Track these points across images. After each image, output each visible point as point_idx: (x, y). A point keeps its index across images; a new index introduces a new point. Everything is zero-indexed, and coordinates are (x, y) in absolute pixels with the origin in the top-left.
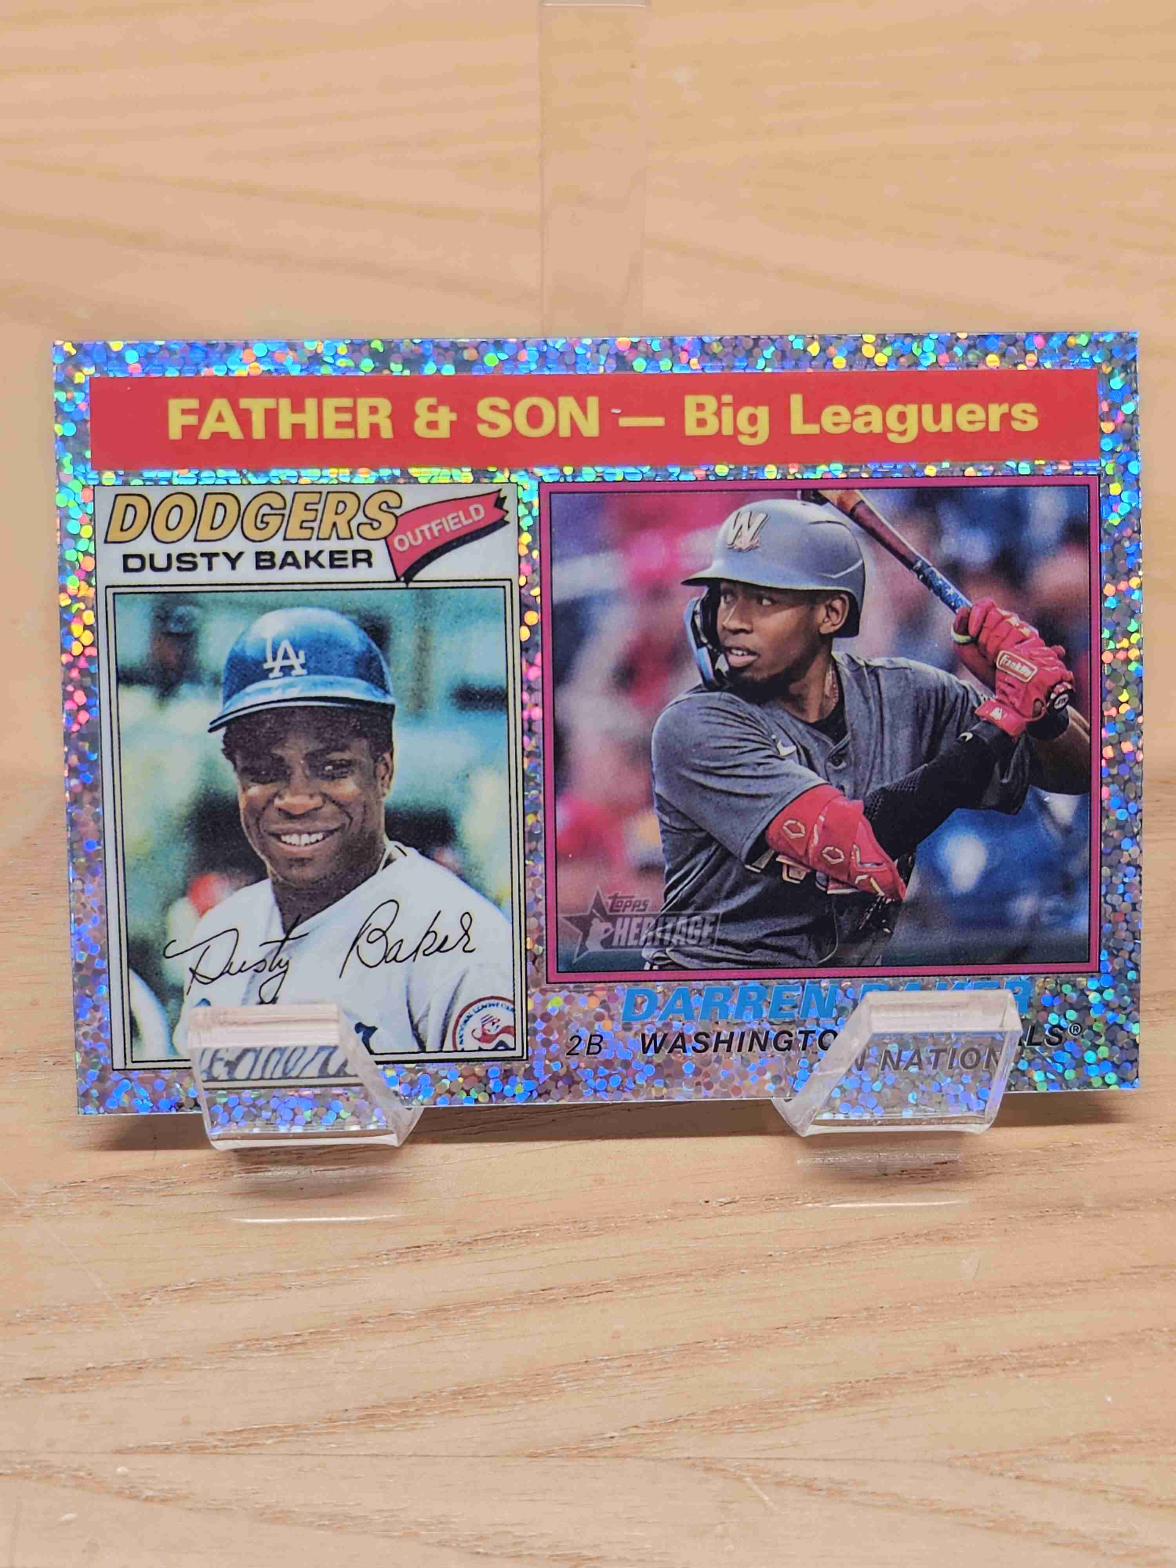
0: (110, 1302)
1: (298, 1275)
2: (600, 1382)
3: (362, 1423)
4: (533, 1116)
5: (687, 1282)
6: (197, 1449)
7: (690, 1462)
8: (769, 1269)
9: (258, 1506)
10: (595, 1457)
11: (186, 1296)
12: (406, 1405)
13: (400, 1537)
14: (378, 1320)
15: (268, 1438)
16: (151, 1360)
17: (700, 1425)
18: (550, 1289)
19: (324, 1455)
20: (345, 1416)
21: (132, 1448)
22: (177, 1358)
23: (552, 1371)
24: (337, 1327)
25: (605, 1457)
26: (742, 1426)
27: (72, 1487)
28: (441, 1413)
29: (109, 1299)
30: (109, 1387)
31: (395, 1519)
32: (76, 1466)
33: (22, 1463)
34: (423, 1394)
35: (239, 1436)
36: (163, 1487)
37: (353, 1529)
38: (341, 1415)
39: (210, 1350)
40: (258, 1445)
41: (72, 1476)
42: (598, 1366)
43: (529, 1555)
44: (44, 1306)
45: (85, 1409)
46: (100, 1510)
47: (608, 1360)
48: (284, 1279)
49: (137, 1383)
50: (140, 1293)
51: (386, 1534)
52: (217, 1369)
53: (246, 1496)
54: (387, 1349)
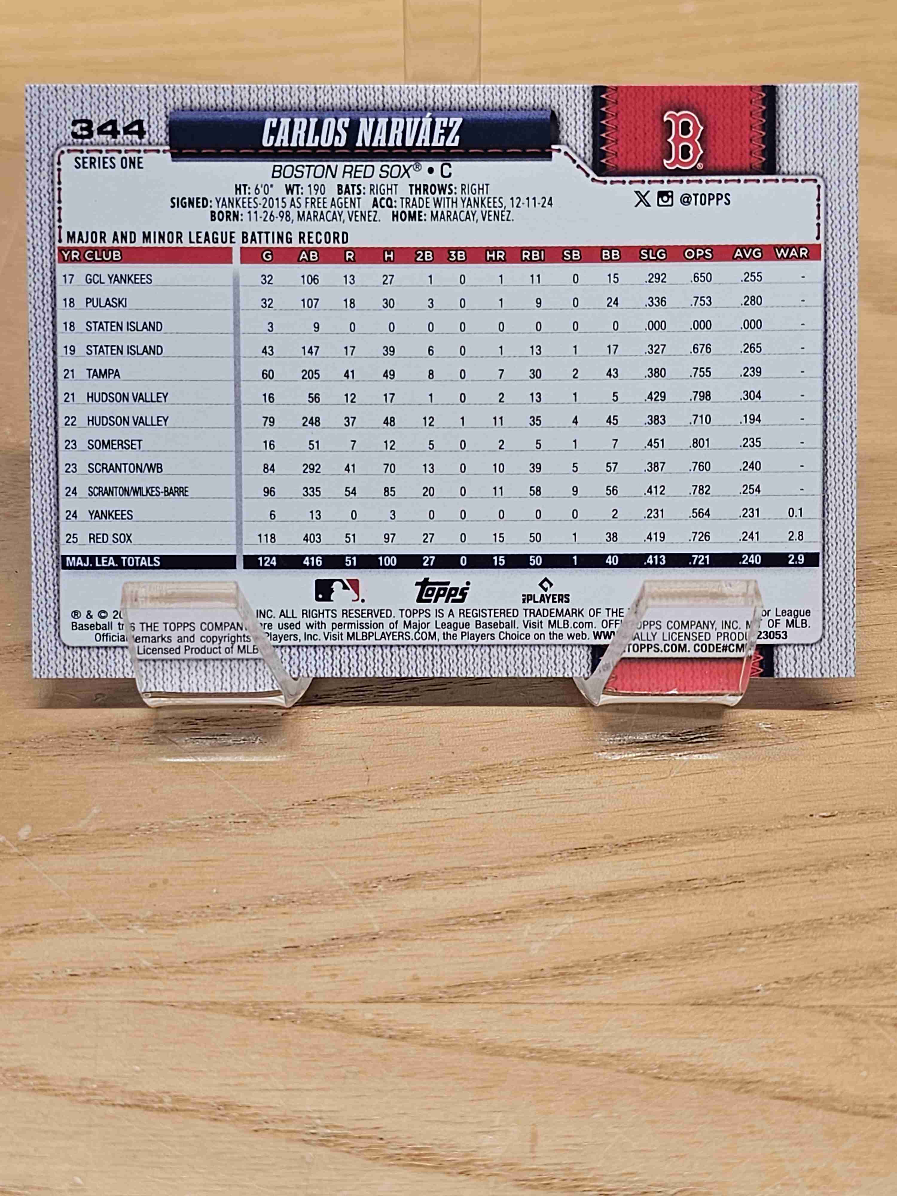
0: (345, 889)
1: (492, 869)
2: (742, 949)
3: (556, 979)
5: (803, 875)
6: (427, 1000)
7: (822, 1009)
8: (868, 865)
9: (480, 1042)
10: (747, 1005)
11: (405, 885)
12: (590, 966)
13: (595, 1066)
14: (560, 902)
15: (482, 991)
16: (382, 932)
17: (827, 981)
18: (694, 879)
19: (528, 1003)
20: (543, 973)
21: (374, 999)
22: (403, 931)
23: (703, 941)
24: (527, 906)
25: (754, 1005)
26: (862, 981)
27: (331, 1028)
28: (619, 972)
29: (344, 887)
30: (351, 952)
31: (590, 1052)
32: (331, 1013)
33: (288, 1011)
34: (603, 957)
35: (458, 989)
36: (402, 1028)
37: (558, 1060)
38: (538, 973)
39: (429, 924)
40: (475, 995)
41: (327, 1020)
42: (739, 937)
43: (702, 1079)
44: (293, 893)
45: (334, 969)
46: (354, 1045)
47: (747, 933)
48: (481, 871)
49: (372, 949)
50: (368, 882)
51: (585, 1063)
52: (436, 939)
53: (469, 1035)
54: (569, 924)
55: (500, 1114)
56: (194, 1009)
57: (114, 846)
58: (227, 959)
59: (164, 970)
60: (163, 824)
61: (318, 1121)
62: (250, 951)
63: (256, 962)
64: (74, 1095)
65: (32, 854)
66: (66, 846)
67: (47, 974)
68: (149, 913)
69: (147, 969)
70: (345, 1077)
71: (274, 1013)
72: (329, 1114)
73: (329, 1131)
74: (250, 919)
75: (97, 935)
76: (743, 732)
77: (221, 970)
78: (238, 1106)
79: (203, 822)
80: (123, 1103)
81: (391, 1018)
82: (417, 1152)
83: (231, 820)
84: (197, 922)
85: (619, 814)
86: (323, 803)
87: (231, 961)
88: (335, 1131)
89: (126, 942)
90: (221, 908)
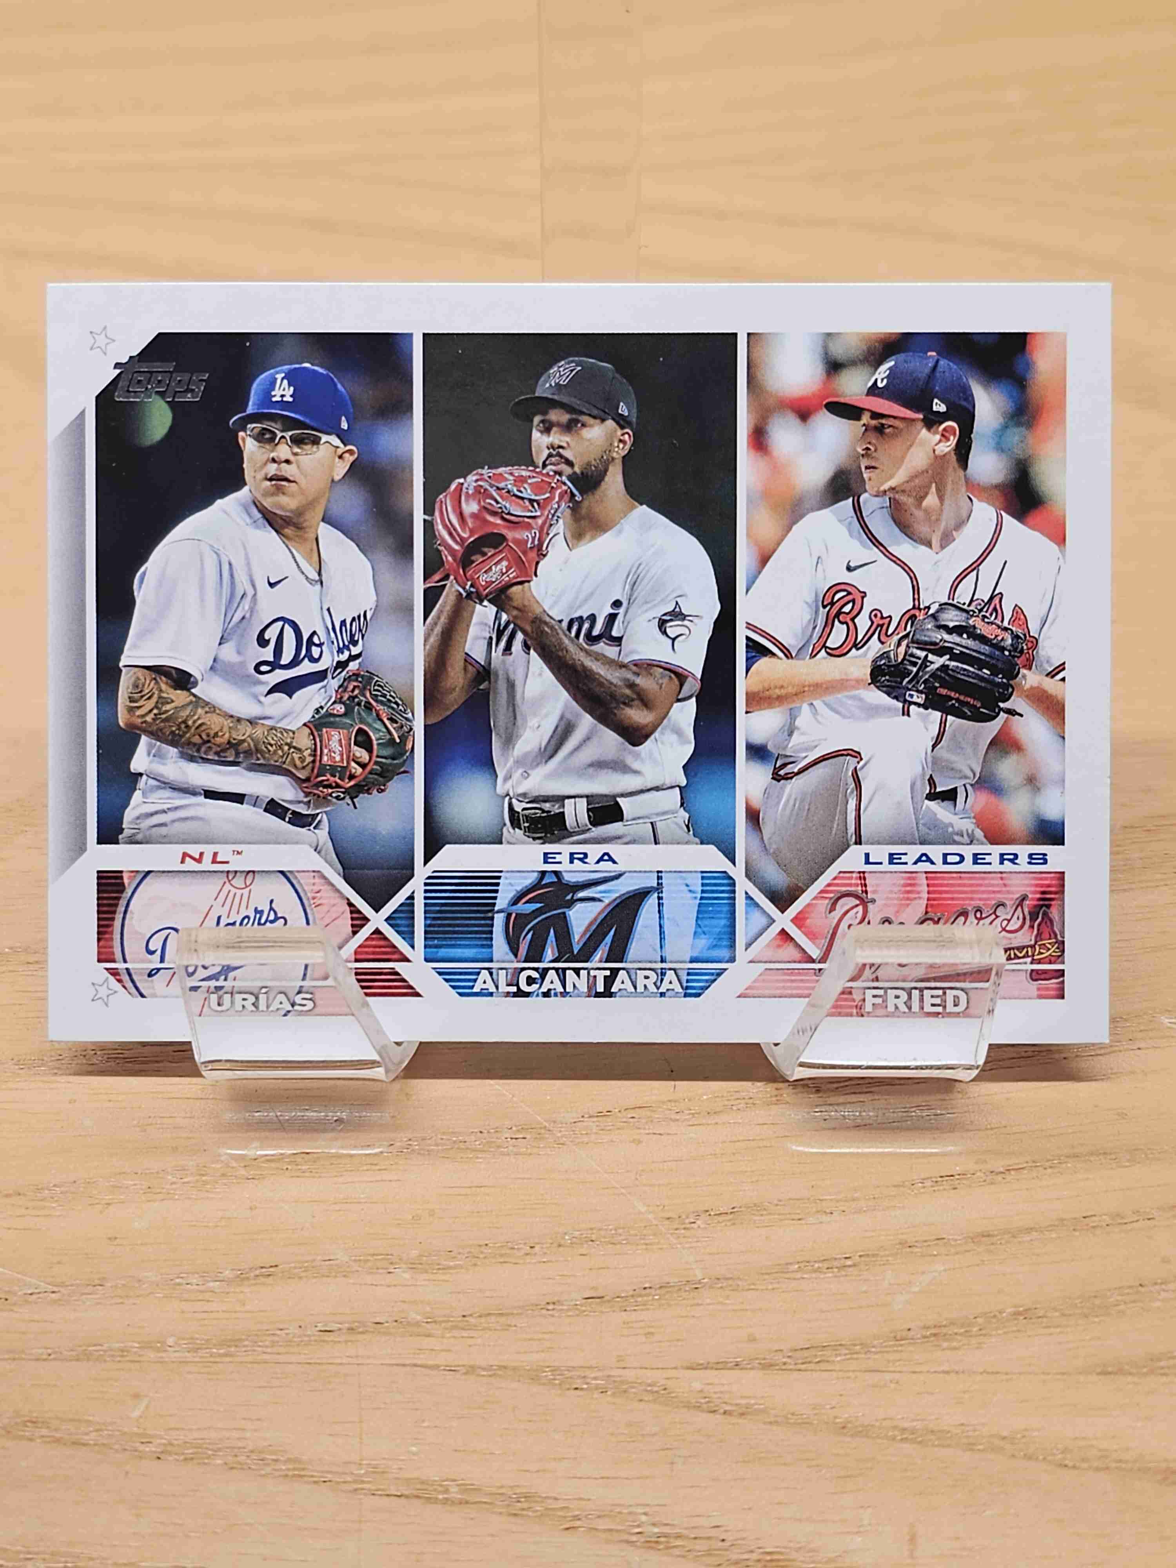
0: (656, 1225)
1: (838, 1201)
2: (1157, 1304)
3: (928, 1342)
4: (1044, 1054)
6: (768, 1366)
9: (838, 1420)
10: (1167, 1375)
11: (730, 1220)
13: (983, 1450)
14: (926, 1244)
15: (836, 1355)
16: (705, 1281)
18: (1092, 1216)
19: (894, 1372)
20: (911, 1333)
21: (702, 1364)
22: (731, 1278)
23: (1109, 1294)
24: (885, 1250)
27: (649, 1401)
28: (1005, 1333)
29: (655, 1222)
30: (669, 1305)
31: (977, 1433)
32: (649, 1381)
33: (595, 1378)
34: (984, 1314)
35: (806, 1353)
36: (738, 1401)
37: (936, 1443)
38: (904, 1334)
39: (764, 1271)
40: (828, 1361)
41: (647, 1391)
42: (1152, 1289)
43: (1117, 1468)
44: (592, 1229)
45: (649, 1327)
46: (681, 1423)
47: (1162, 1283)
48: (824, 1204)
49: (696, 1301)
50: (684, 1217)
51: (970, 1447)
52: (773, 1289)
53: (823, 1411)
54: (940, 1272)
55: (869, 1510)
56: (478, 1375)
57: (365, 1168)
58: (515, 1312)
59: (437, 1326)
60: (423, 1139)
61: (644, 1518)
62: (544, 1303)
63: (553, 1316)
64: (338, 1483)
65: (262, 1177)
66: (304, 1167)
67: (293, 1329)
68: (414, 1253)
69: (417, 1324)
70: (672, 1463)
71: (579, 1381)
72: (657, 1509)
73: (656, 1530)
74: (540, 1262)
75: (351, 1281)
76: (1142, 1028)
77: (510, 1326)
78: (540, 1497)
79: (473, 1138)
80: (399, 1494)
81: (726, 1388)
82: (768, 1558)
83: (507, 1135)
84: (475, 1265)
85: (992, 1132)
86: (619, 1115)
87: (521, 1314)
88: (666, 1530)
89: (388, 1289)
90: (502, 1246)
